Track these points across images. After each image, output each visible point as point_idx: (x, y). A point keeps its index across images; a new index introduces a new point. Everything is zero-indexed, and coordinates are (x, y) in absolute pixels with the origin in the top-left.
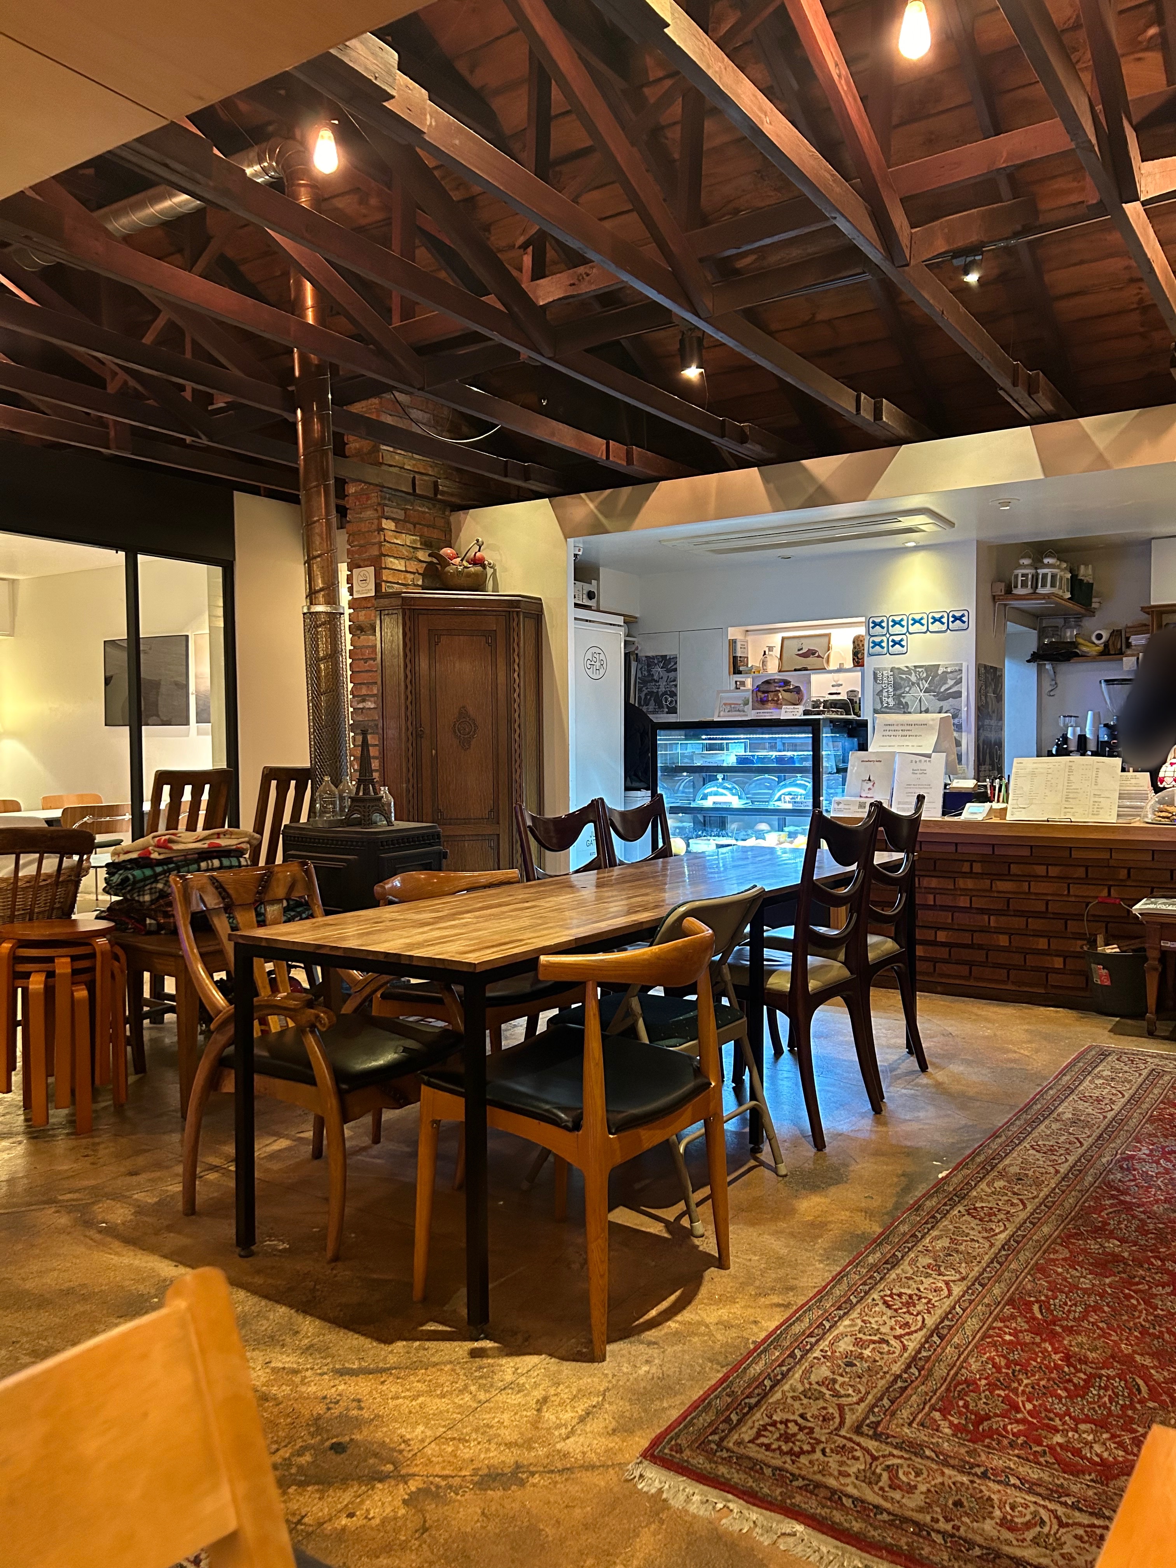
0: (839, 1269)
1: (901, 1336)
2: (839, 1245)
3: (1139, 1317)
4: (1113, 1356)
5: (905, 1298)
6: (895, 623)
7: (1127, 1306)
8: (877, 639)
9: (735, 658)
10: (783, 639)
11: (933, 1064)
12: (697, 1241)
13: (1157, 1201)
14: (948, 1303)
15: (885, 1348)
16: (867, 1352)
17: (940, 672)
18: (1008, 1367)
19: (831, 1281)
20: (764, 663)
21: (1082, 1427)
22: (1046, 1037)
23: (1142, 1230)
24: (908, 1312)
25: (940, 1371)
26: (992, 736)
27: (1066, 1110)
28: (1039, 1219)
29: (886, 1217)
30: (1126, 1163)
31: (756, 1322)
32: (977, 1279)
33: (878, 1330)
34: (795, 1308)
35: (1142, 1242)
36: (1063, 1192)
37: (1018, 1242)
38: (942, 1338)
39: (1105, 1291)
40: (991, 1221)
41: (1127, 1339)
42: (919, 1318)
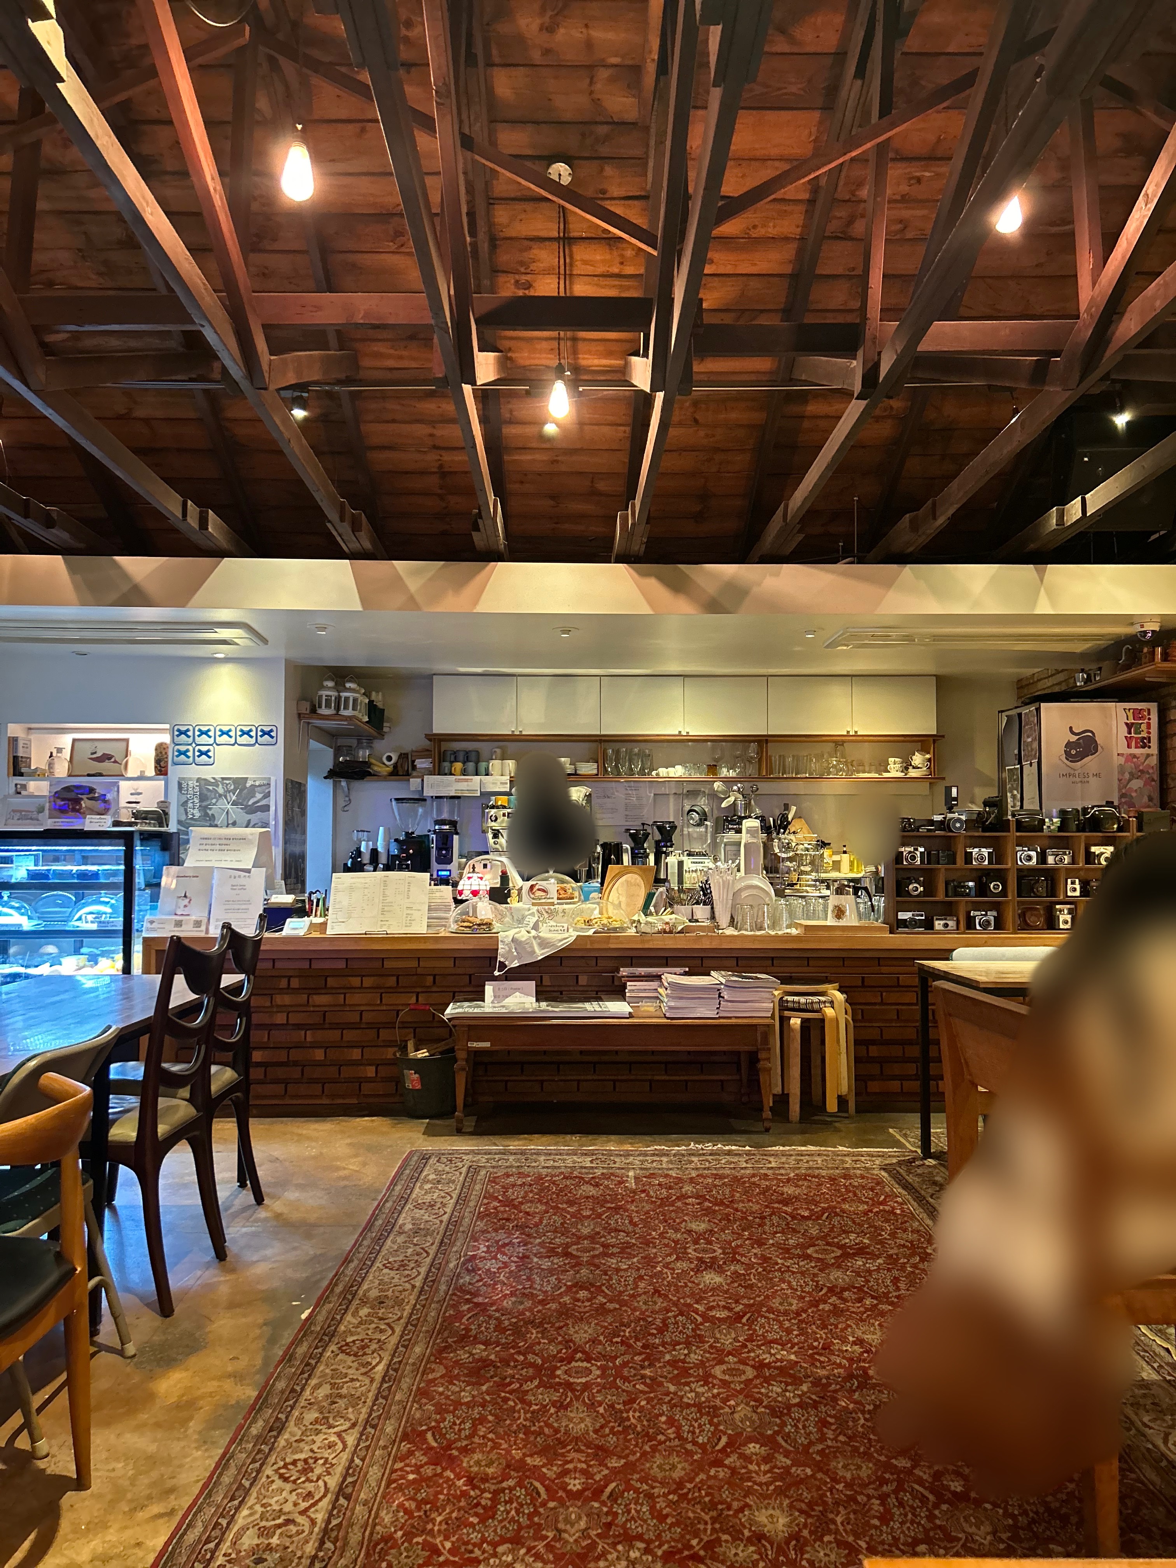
0: (221, 1451)
1: (307, 1510)
2: (213, 1424)
3: (519, 1418)
4: (508, 1466)
5: (300, 1465)
6: (202, 733)
7: (507, 1409)
8: (183, 748)
9: (15, 758)
10: (74, 740)
11: (268, 1195)
12: (41, 1464)
13: (505, 1296)
14: (345, 1456)
15: (293, 1529)
16: (275, 1541)
17: (248, 785)
18: (419, 1508)
19: (216, 1468)
20: (51, 765)
21: (500, 1549)
22: (370, 1149)
23: (500, 1329)
24: (308, 1480)
25: (355, 1537)
26: (297, 850)
27: (405, 1220)
28: (410, 1340)
29: (258, 1376)
30: (470, 1264)
31: (139, 1544)
32: (367, 1421)
33: (281, 1510)
34: (180, 1514)
35: (504, 1341)
36: (424, 1306)
37: (396, 1370)
38: (348, 1498)
39: (485, 1400)
40: (365, 1354)
41: (515, 1444)
42: (321, 1483)
